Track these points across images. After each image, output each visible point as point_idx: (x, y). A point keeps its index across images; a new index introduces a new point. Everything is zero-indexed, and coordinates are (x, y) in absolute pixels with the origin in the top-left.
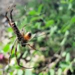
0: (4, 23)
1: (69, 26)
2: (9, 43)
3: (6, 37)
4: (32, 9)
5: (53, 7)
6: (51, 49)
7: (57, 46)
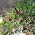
0: (10, 8)
1: (30, 9)
2: (12, 14)
3: (11, 12)
4: (19, 4)
5: (25, 3)
6: (25, 16)
7: (26, 15)
